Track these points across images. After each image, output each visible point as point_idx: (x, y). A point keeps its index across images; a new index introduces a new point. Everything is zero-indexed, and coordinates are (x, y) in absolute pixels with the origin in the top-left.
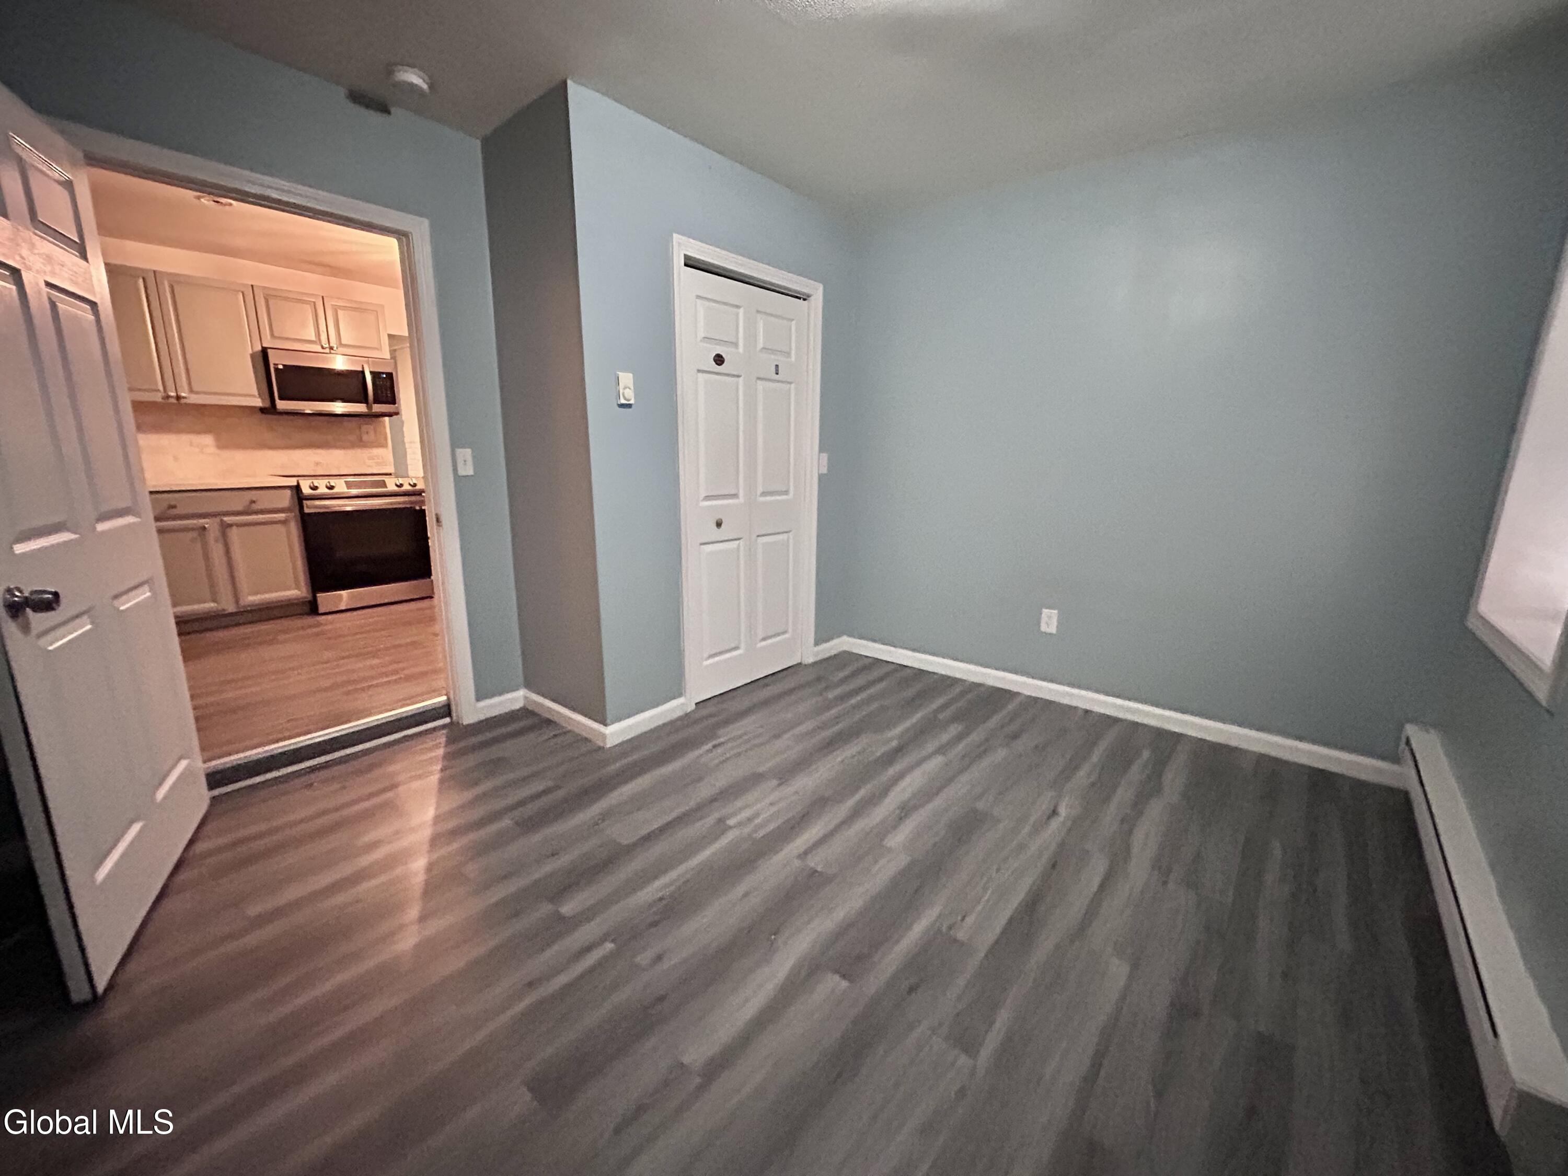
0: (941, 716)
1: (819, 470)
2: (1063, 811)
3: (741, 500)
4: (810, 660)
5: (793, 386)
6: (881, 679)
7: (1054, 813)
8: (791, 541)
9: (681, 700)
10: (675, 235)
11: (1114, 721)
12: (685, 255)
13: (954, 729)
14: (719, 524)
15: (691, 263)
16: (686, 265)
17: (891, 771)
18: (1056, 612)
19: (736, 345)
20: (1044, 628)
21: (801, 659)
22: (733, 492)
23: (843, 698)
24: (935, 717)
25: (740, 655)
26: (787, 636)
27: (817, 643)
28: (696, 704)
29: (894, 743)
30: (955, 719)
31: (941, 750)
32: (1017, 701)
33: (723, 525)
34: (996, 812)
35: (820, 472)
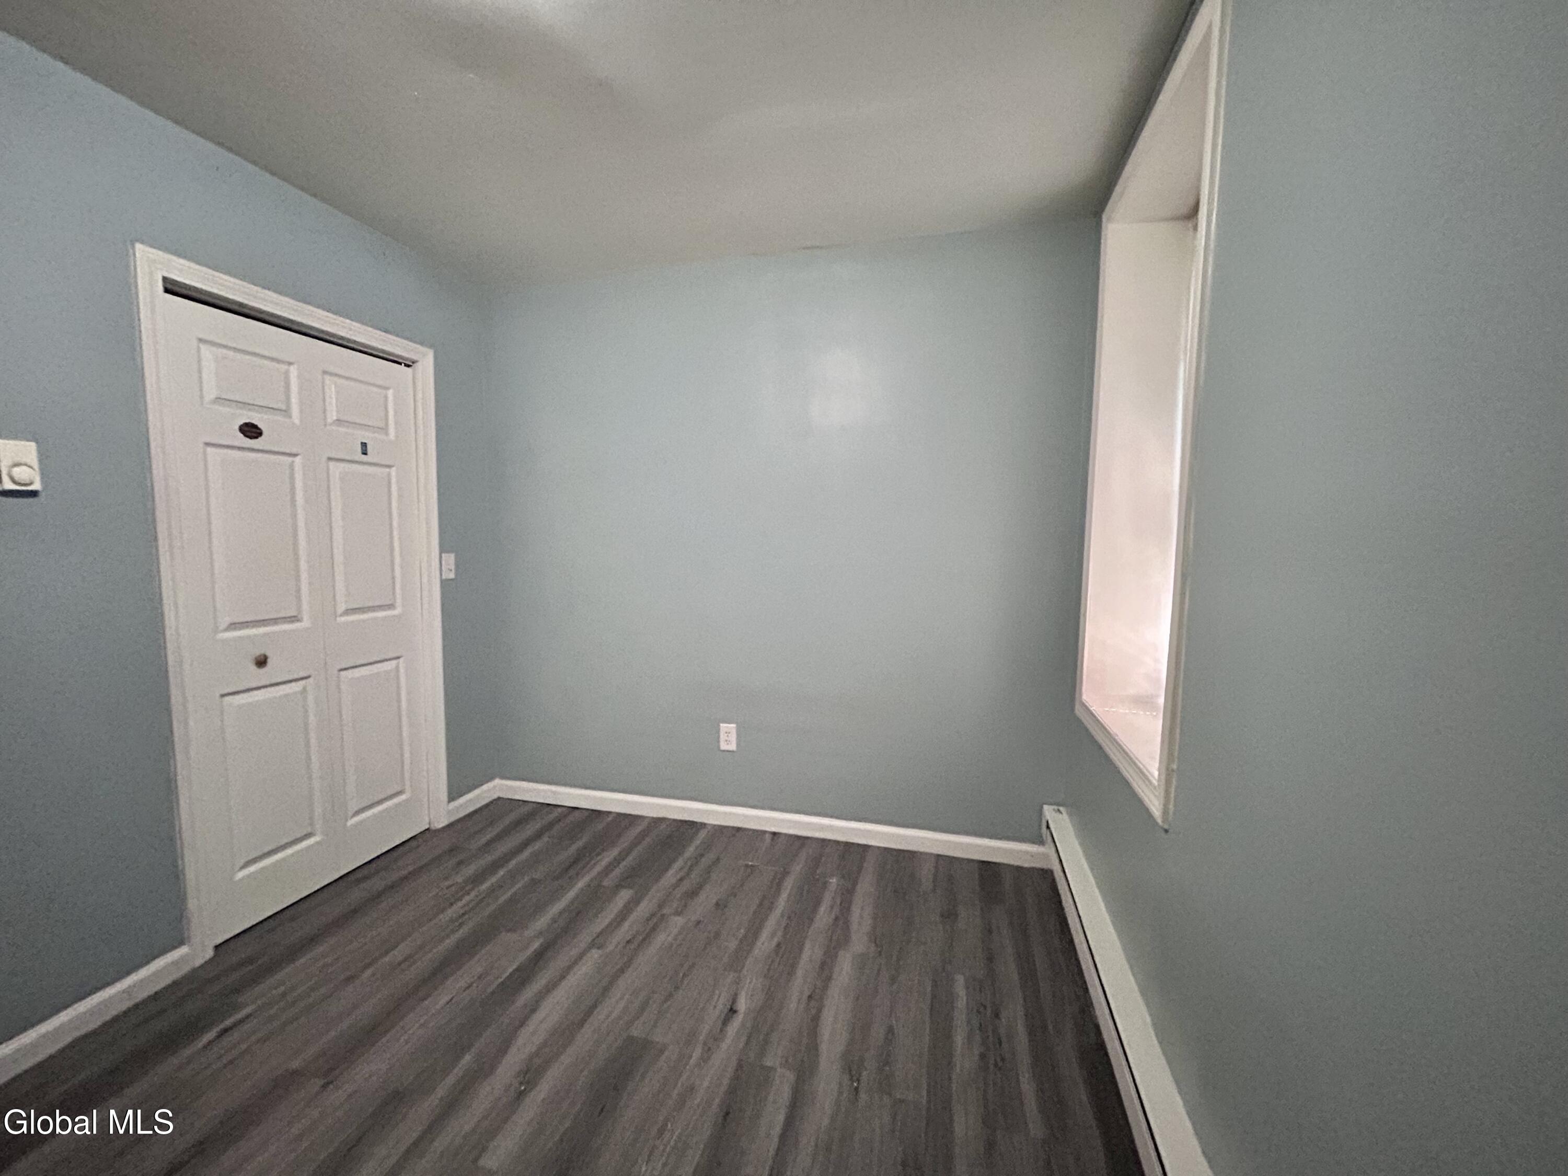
0: (606, 883)
1: (441, 575)
2: (742, 1005)
3: (306, 623)
4: (440, 824)
5: (393, 471)
6: (538, 835)
7: (733, 1011)
8: (402, 670)
9: (184, 950)
10: (138, 246)
11: (802, 841)
12: (165, 279)
13: (625, 895)
14: (261, 662)
15: (172, 288)
16: (167, 291)
17: (529, 993)
18: (734, 725)
19: (286, 412)
20: (724, 746)
21: (430, 824)
22: (293, 613)
23: (477, 879)
24: (599, 886)
25: (318, 843)
26: (403, 797)
27: (451, 799)
28: (217, 947)
29: (536, 945)
30: (626, 881)
31: (597, 943)
32: (702, 834)
33: (269, 660)
34: (658, 1037)
35: (444, 577)
